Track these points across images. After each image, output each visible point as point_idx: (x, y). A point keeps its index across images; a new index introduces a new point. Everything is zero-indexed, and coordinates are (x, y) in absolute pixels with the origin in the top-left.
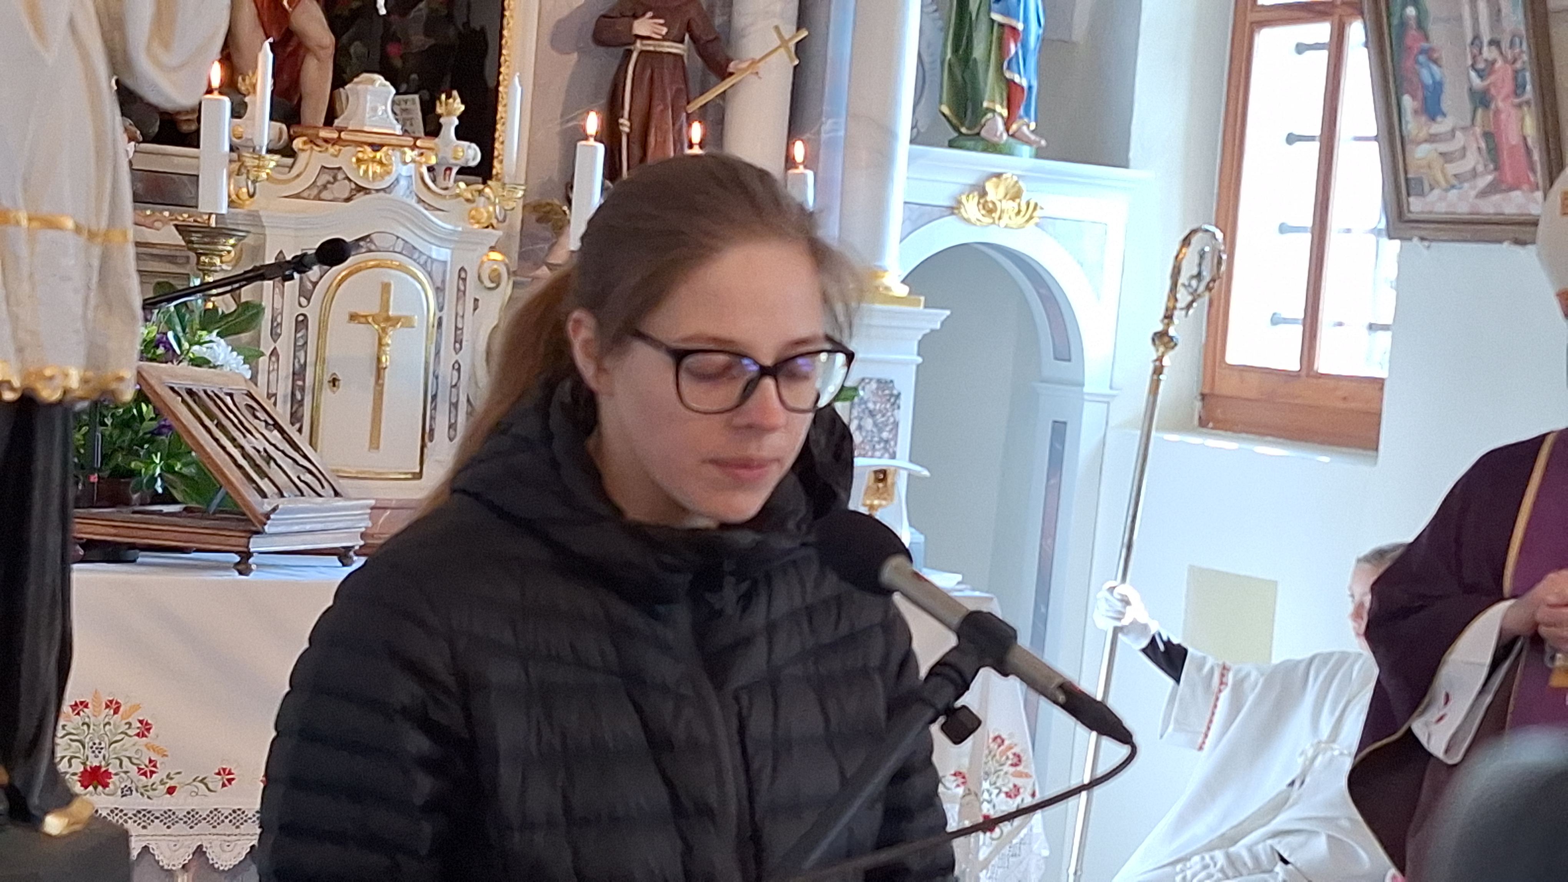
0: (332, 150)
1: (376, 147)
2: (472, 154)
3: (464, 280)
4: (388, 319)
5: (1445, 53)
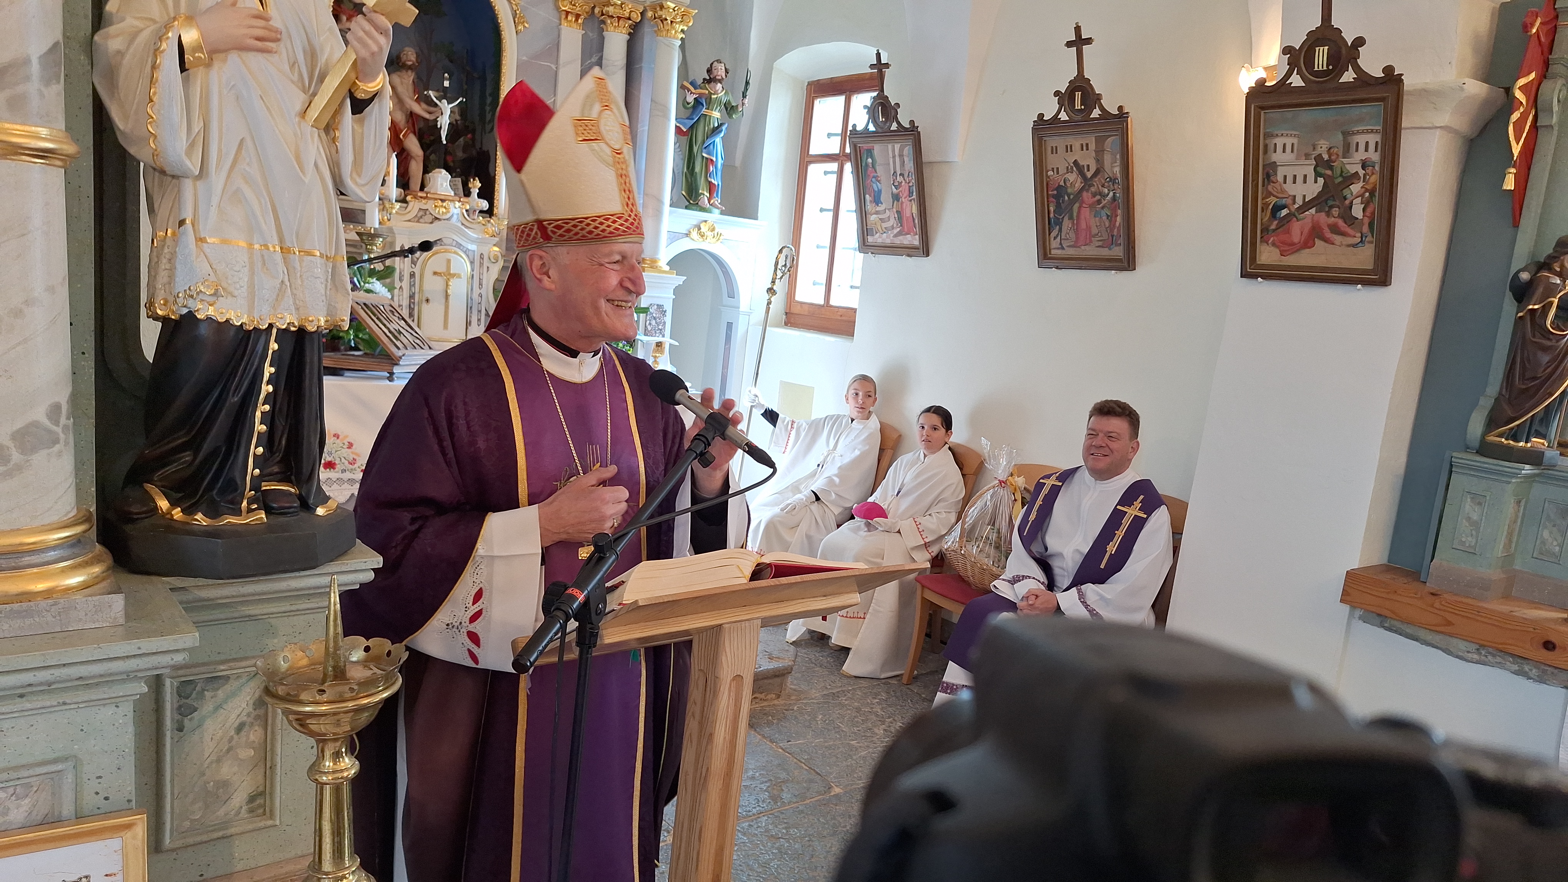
0: (424, 201)
1: (443, 201)
2: (485, 204)
3: (483, 259)
4: (450, 274)
5: (883, 178)
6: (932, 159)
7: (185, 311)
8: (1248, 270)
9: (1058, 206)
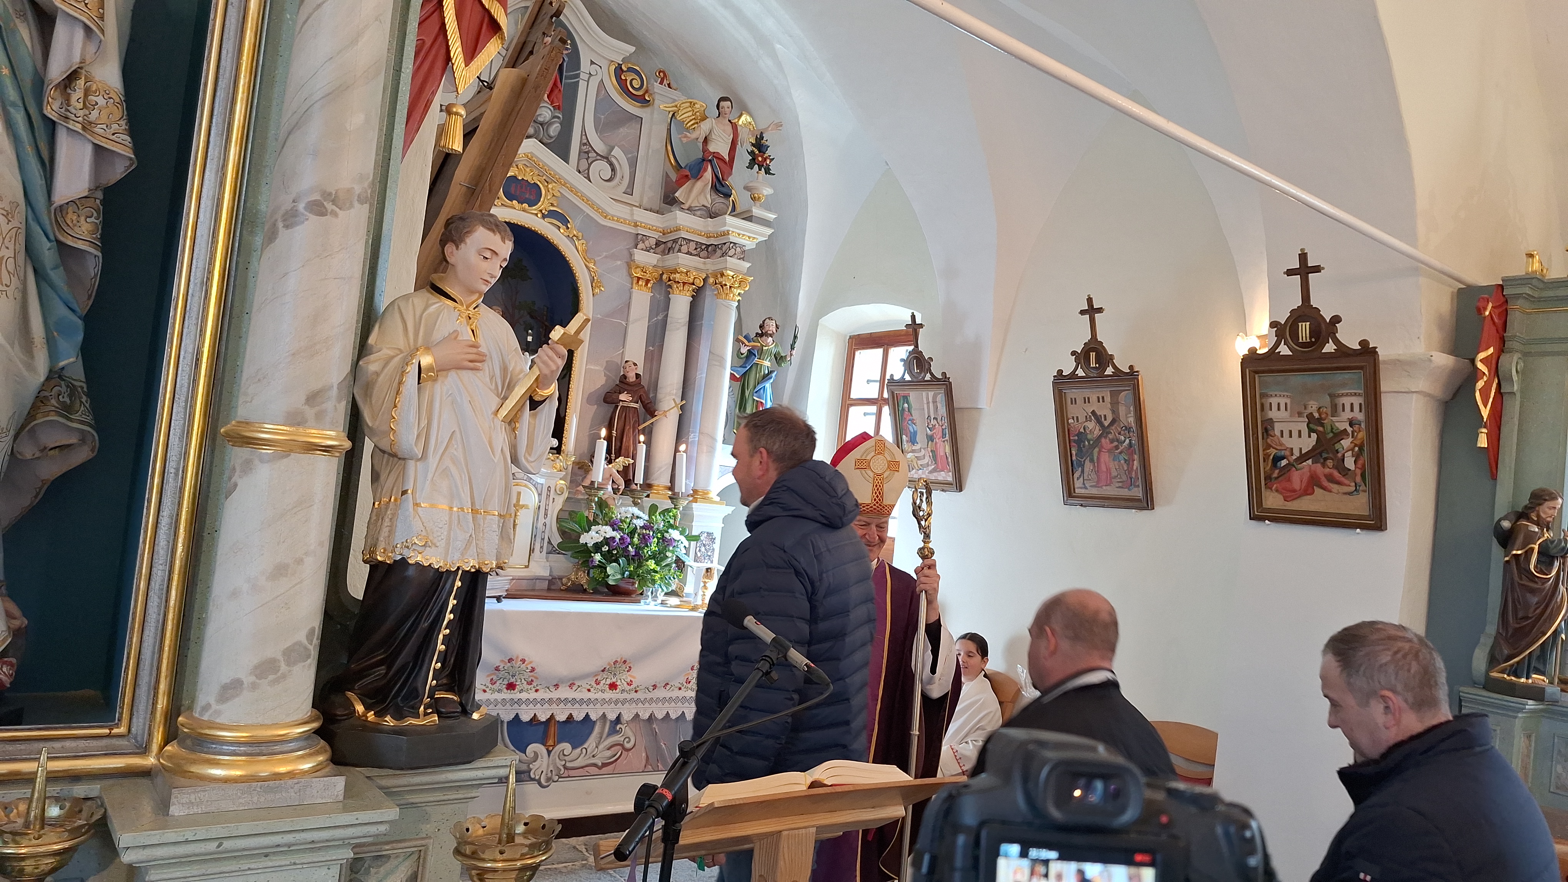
5: (917, 422)
6: (962, 406)
7: (399, 557)
8: (1256, 513)
9: (1080, 450)
